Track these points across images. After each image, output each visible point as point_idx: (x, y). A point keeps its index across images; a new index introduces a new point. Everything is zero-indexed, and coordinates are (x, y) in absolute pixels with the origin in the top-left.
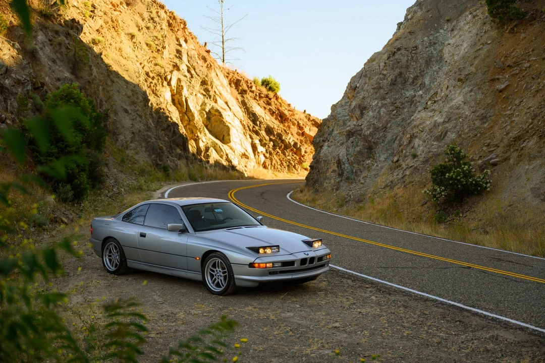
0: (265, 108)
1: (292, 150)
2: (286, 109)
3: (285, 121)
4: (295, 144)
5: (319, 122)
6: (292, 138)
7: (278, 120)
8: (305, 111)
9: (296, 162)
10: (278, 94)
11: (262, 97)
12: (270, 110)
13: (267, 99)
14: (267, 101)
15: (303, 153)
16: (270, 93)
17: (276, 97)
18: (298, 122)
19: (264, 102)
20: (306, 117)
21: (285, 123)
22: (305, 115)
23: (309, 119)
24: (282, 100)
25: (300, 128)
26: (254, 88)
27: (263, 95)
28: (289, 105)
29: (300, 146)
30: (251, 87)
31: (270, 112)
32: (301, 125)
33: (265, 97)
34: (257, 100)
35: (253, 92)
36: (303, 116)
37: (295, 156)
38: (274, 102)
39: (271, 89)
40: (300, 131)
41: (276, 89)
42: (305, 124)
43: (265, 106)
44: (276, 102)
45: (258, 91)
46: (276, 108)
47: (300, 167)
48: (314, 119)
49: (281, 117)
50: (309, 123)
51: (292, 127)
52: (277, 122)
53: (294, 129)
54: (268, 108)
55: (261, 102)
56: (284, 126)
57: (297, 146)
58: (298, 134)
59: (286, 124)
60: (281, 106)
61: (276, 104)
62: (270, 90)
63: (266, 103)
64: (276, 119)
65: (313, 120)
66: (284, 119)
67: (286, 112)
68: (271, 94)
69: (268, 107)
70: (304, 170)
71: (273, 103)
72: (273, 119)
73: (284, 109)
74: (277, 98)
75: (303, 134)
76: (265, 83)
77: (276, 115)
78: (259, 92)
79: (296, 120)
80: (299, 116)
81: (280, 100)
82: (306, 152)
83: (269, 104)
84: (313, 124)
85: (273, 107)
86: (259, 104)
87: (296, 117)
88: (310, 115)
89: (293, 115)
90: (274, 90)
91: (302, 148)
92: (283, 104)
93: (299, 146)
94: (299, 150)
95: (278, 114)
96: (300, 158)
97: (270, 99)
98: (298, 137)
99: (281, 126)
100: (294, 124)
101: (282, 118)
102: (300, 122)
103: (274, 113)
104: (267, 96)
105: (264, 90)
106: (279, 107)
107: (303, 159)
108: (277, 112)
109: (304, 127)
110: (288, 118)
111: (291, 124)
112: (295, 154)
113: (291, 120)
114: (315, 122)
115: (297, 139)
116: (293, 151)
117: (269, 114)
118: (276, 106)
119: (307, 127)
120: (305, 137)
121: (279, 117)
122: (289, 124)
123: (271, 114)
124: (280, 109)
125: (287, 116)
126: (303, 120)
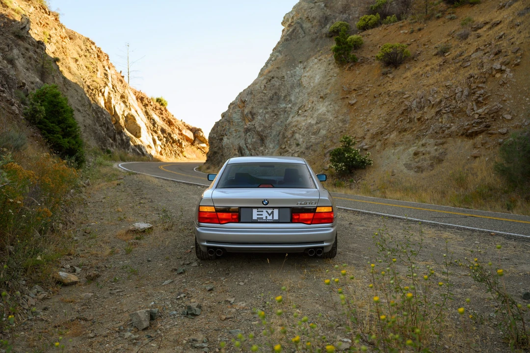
0: (159, 117)
1: (177, 144)
4: (179, 140)
5: (190, 127)
6: (176, 136)
8: (182, 120)
9: (179, 152)
10: (167, 108)
11: (157, 109)
12: (162, 118)
15: (183, 146)
16: (162, 107)
18: (178, 126)
20: (183, 124)
23: (185, 125)
24: (169, 112)
26: (152, 103)
27: (157, 108)
28: (173, 116)
30: (150, 102)
32: (181, 129)
34: (154, 111)
35: (151, 105)
36: (181, 123)
37: (179, 148)
39: (162, 104)
41: (165, 104)
43: (159, 115)
47: (182, 155)
50: (185, 128)
51: (175, 129)
52: (167, 125)
53: (177, 131)
55: (157, 112)
58: (179, 134)
59: (172, 128)
63: (160, 113)
64: (166, 124)
65: (187, 126)
67: (172, 120)
68: (163, 109)
69: (162, 116)
70: (184, 157)
71: (164, 114)
72: (164, 123)
73: (170, 118)
74: (166, 111)
75: (182, 134)
76: (158, 100)
78: (155, 106)
80: (179, 123)
82: (185, 146)
83: (162, 114)
85: (164, 116)
86: (155, 114)
87: (177, 123)
88: (185, 123)
89: (175, 122)
92: (169, 115)
93: (181, 142)
94: (181, 144)
95: (167, 120)
96: (181, 149)
97: (162, 111)
99: (169, 128)
100: (176, 128)
101: (170, 123)
103: (165, 120)
104: (160, 109)
105: (158, 105)
107: (183, 150)
110: (173, 124)
112: (179, 146)
113: (175, 125)
115: (179, 137)
117: (161, 120)
118: (166, 116)
119: (184, 130)
120: (183, 136)
121: (168, 123)
122: (174, 127)
123: (163, 120)
124: (168, 118)
125: (173, 122)
126: (181, 126)
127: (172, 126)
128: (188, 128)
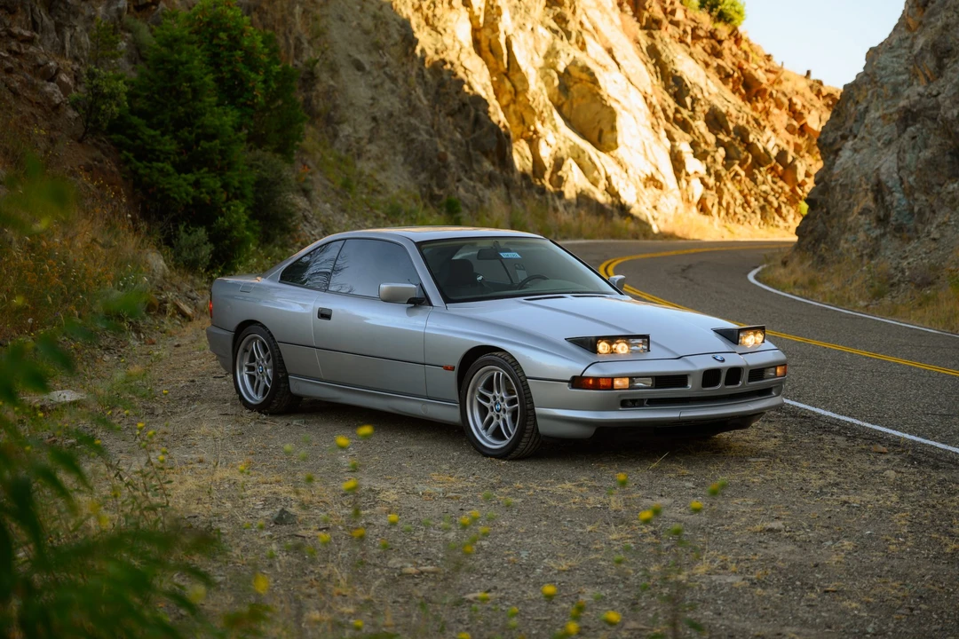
0: (707, 65)
1: (773, 169)
2: (760, 67)
3: (756, 97)
4: (782, 154)
6: (773, 138)
7: (740, 94)
8: (808, 73)
9: (783, 199)
10: (741, 29)
11: (699, 37)
12: (719, 69)
13: (713, 41)
14: (713, 48)
15: (800, 176)
16: (720, 26)
17: (736, 36)
18: (790, 100)
19: (705, 50)
20: (811, 87)
21: (757, 101)
22: (810, 82)
23: (819, 93)
24: (750, 45)
25: (795, 113)
26: (679, 16)
27: (701, 33)
28: (768, 58)
29: (794, 159)
30: (673, 12)
31: (719, 73)
32: (799, 107)
33: (706, 37)
34: (687, 44)
35: (676, 24)
36: (803, 85)
37: (781, 183)
38: (730, 49)
39: (722, 17)
40: (795, 123)
41: (736, 16)
42: (808, 106)
43: (708, 59)
44: (735, 48)
45: (689, 22)
46: (734, 64)
47: (792, 211)
48: (833, 92)
49: (747, 86)
50: (819, 103)
51: (775, 111)
52: (736, 100)
53: (781, 118)
54: (715, 65)
55: (698, 49)
56: (755, 109)
57: (787, 158)
58: (790, 129)
59: (760, 105)
60: (747, 60)
61: (735, 56)
62: (719, 21)
63: (709, 50)
64: (734, 91)
65: (830, 95)
66: (754, 91)
67: (760, 75)
68: (723, 30)
69: (715, 62)
71: (726, 53)
72: (726, 91)
73: (756, 67)
74: (738, 40)
75: (803, 130)
76: (709, 2)
77: (734, 82)
78: (693, 24)
79: (785, 95)
80: (794, 86)
81: (744, 46)
83: (717, 54)
84: (828, 106)
85: (727, 63)
86: (691, 54)
87: (787, 87)
88: (820, 83)
89: (779, 82)
90: (731, 20)
91: (797, 163)
92: (751, 55)
93: (790, 159)
94: (792, 168)
95: (739, 78)
96: (793, 190)
97: (720, 42)
98: (790, 137)
99: (747, 108)
100: (779, 105)
101: (749, 88)
102: (795, 100)
103: (728, 76)
104: (712, 35)
105: (705, 19)
106: (743, 62)
107: (800, 192)
108: (736, 75)
109: (805, 112)
110: (765, 90)
111: (773, 105)
112: (782, 178)
113: (771, 95)
114: (834, 99)
115: (788, 143)
116: (777, 172)
117: (716, 79)
118: (734, 60)
119: (814, 112)
120: (807, 136)
121: (741, 87)
122: (767, 104)
123: (721, 79)
124: (745, 67)
125: (762, 84)
126: (803, 95)
127: (759, 98)
128: (830, 103)
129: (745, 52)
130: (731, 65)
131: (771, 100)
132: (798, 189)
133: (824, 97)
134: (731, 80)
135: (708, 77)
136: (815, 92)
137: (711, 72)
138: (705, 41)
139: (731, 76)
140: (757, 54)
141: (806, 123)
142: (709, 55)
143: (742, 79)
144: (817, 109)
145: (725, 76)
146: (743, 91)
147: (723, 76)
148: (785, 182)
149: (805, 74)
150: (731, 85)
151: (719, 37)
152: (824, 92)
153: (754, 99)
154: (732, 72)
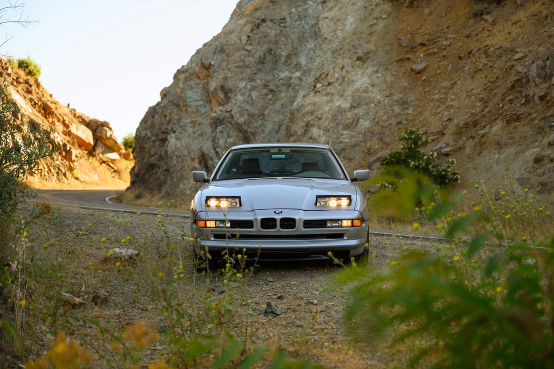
0: (25, 98)
1: (60, 153)
2: (48, 100)
3: (49, 115)
4: (65, 145)
5: (86, 120)
6: (59, 137)
7: (42, 113)
8: (69, 105)
9: (66, 168)
10: (40, 80)
11: (20, 83)
12: (31, 100)
13: (27, 85)
14: (27, 89)
15: (74, 158)
16: (29, 77)
17: (37, 83)
18: (63, 118)
19: (23, 90)
20: (71, 112)
21: (49, 117)
22: (70, 110)
23: (75, 115)
24: (43, 89)
25: (66, 125)
26: (10, 71)
27: (21, 80)
28: (51, 96)
29: (70, 148)
30: (7, 69)
31: (31, 102)
32: (67, 122)
33: (24, 83)
34: (15, 86)
35: (9, 75)
36: (66, 111)
37: (65, 160)
38: (35, 90)
39: (30, 73)
40: (65, 129)
41: (37, 73)
42: (71, 121)
43: (25, 94)
44: (37, 90)
45: (14, 75)
46: (38, 97)
47: (71, 175)
48: (80, 115)
49: (43, 109)
50: (75, 120)
51: (57, 123)
52: (39, 115)
53: (60, 127)
54: (29, 98)
55: (20, 88)
56: (49, 121)
57: (67, 147)
58: (65, 133)
59: (50, 120)
60: (43, 96)
61: (38, 93)
62: (29, 75)
63: (25, 90)
64: (39, 112)
65: (80, 117)
66: (48, 112)
67: (49, 103)
68: (32, 81)
69: (30, 96)
70: (75, 180)
71: (33, 92)
72: (35, 111)
73: (46, 100)
74: (38, 85)
75: (69, 133)
76: (23, 65)
77: (39, 107)
78: (17, 76)
79: (61, 115)
80: (63, 111)
81: (41, 89)
82: (76, 157)
83: (30, 92)
84: (80, 122)
85: (34, 97)
86: (17, 91)
87: (60, 111)
88: (75, 110)
89: (56, 109)
90: (35, 75)
91: (72, 150)
92: (45, 94)
93: (68, 148)
94: (69, 153)
95: (41, 105)
96: (69, 164)
97: (31, 86)
98: (65, 137)
99: (45, 121)
100: (59, 121)
101: (46, 110)
102: (65, 118)
103: (35, 104)
104: (27, 82)
105: (22, 73)
106: (42, 97)
107: (72, 165)
108: (39, 103)
109: (70, 124)
110: (53, 112)
111: (56, 120)
112: (65, 157)
113: (56, 115)
114: (82, 119)
115: (65, 139)
116: (62, 155)
117: (29, 104)
118: (37, 96)
119: (74, 125)
120: (71, 137)
121: (42, 110)
122: (54, 120)
123: (32, 105)
124: (42, 100)
125: (52, 109)
126: (68, 116)
127: (50, 116)
128: (81, 120)
129: (42, 92)
130: (36, 98)
131: (56, 118)
132: (71, 163)
133: (77, 117)
134: (37, 106)
135: (26, 104)
136: (73, 115)
137: (28, 101)
138: (23, 85)
139: (37, 104)
140: (46, 94)
141: (70, 131)
142: (25, 92)
143: (42, 105)
144: (75, 123)
145: (34, 105)
146: (43, 112)
147: (33, 103)
148: (66, 160)
149: (67, 105)
150: (37, 108)
151: (30, 83)
152: (77, 115)
153: (48, 116)
154: (37, 102)
